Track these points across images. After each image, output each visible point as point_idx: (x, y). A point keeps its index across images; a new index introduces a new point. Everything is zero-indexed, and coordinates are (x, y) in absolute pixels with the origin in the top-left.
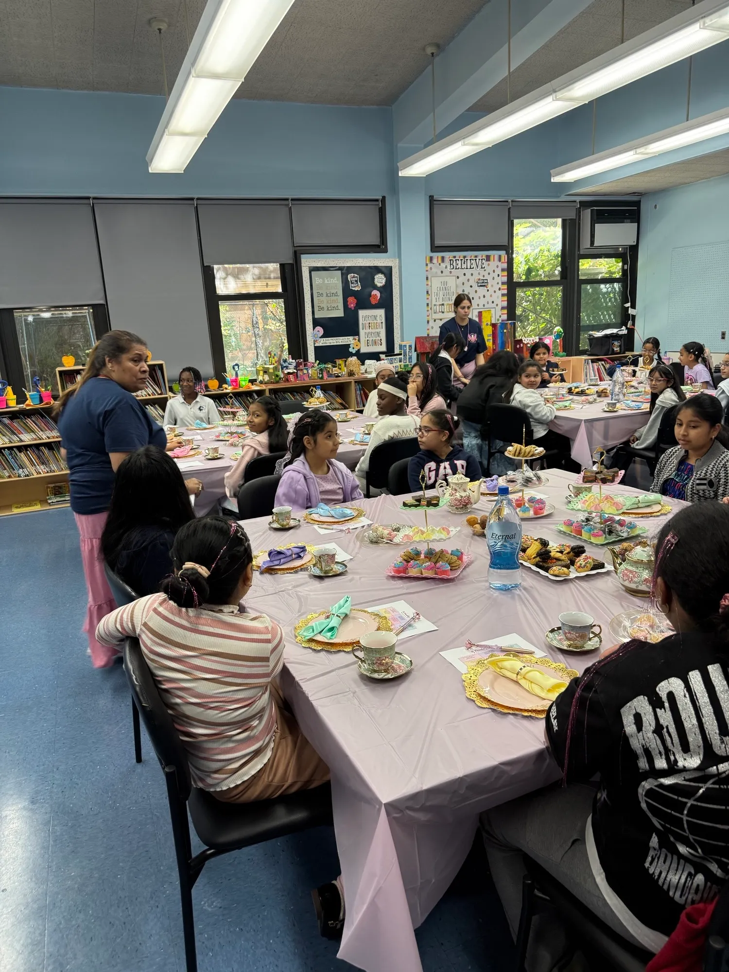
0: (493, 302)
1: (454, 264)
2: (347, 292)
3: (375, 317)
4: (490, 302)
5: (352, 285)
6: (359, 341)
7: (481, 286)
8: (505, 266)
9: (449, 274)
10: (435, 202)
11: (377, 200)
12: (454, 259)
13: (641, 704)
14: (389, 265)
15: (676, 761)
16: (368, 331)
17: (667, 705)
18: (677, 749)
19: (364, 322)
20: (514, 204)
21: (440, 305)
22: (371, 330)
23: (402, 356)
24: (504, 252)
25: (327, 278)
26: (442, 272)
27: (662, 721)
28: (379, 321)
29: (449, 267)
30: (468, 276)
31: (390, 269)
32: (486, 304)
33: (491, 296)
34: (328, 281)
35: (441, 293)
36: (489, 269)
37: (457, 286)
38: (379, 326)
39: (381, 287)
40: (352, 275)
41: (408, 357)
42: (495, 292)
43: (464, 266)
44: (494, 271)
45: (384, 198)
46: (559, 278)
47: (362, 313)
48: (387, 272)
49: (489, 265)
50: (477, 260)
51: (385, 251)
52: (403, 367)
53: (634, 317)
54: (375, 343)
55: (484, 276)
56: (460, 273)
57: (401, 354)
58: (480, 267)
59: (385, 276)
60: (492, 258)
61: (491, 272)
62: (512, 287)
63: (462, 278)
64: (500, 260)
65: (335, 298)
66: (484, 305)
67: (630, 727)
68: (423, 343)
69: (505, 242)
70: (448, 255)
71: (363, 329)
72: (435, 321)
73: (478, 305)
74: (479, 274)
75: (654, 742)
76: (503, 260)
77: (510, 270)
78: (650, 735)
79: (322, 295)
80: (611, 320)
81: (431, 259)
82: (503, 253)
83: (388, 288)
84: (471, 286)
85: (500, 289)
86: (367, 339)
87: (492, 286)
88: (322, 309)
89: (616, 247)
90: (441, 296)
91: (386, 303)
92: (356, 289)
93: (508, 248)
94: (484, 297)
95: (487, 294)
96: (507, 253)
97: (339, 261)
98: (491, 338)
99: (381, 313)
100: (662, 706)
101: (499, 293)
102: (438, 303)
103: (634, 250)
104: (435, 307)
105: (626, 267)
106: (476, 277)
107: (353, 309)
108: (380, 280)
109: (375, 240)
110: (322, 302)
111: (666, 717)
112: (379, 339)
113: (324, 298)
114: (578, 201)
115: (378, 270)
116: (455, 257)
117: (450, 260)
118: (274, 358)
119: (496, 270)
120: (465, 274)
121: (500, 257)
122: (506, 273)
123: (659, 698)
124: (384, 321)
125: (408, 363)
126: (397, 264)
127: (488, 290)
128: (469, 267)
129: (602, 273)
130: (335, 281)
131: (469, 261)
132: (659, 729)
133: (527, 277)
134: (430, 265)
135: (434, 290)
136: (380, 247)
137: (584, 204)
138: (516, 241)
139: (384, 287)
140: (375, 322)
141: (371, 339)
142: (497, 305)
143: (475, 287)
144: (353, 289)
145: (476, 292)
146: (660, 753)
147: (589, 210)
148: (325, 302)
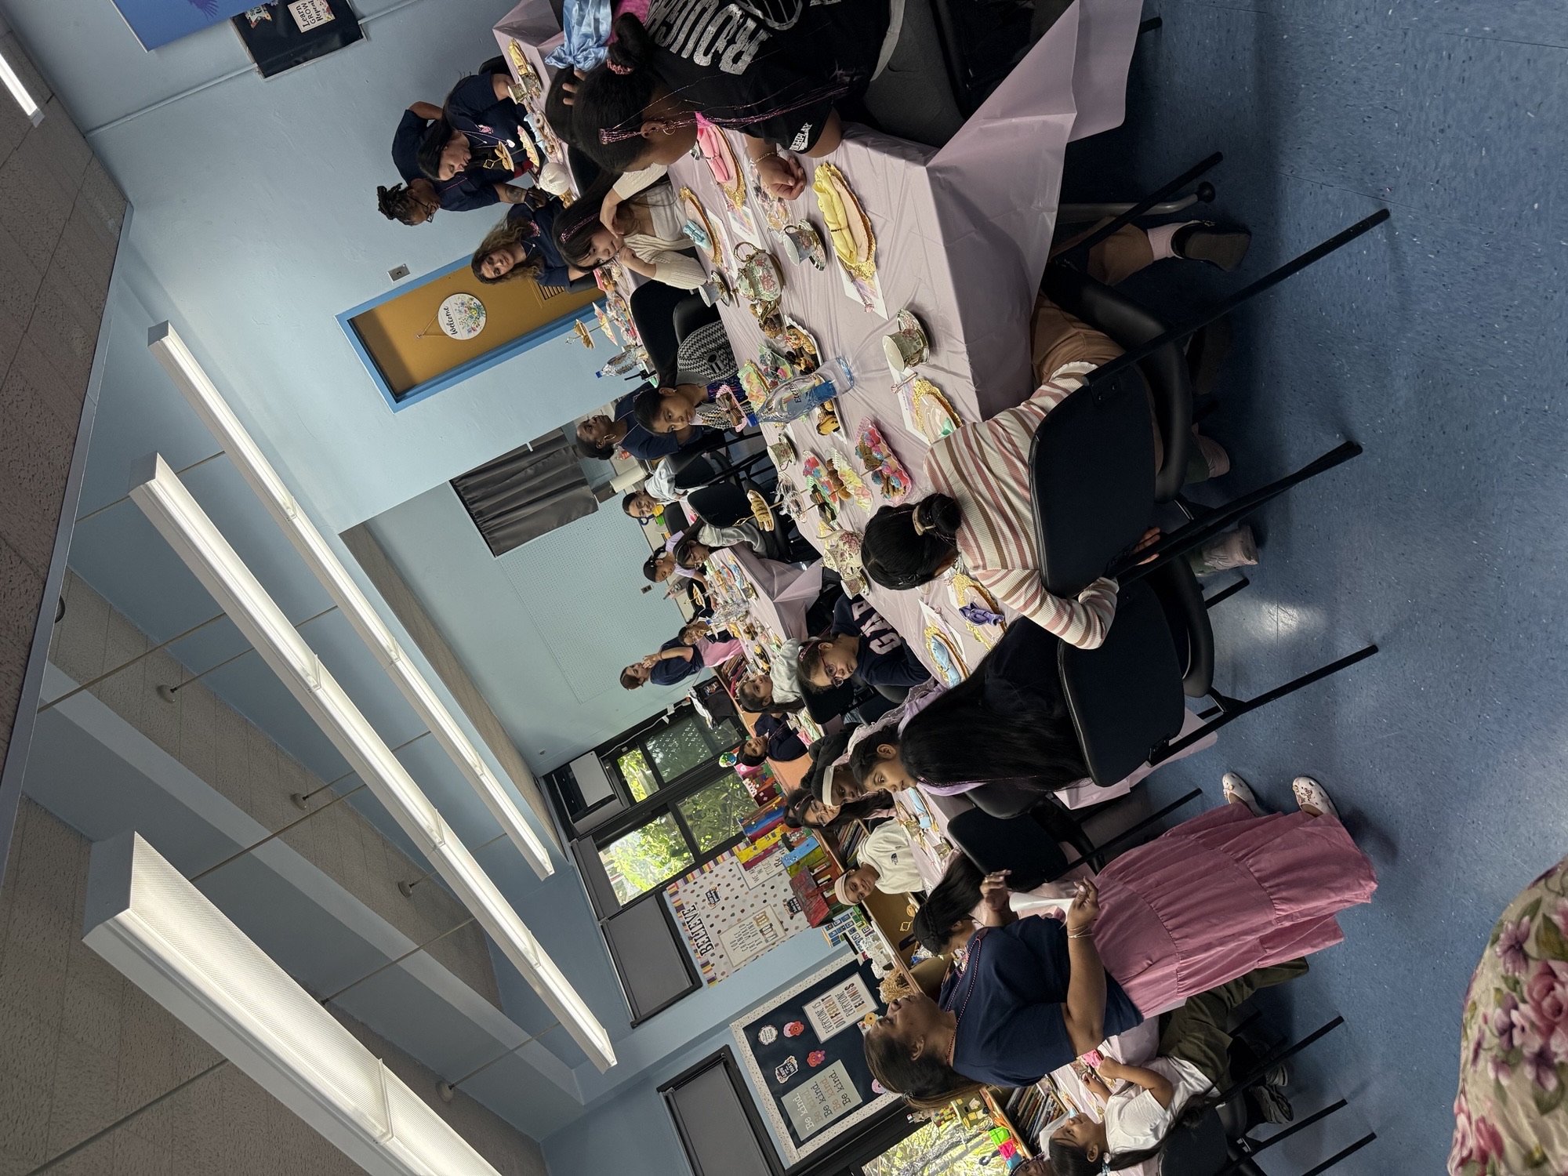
0: (731, 870)
1: (704, 947)
2: (806, 1073)
3: (820, 1014)
4: (732, 873)
5: (792, 1070)
6: (862, 1019)
7: (717, 897)
8: (680, 882)
9: (720, 945)
10: (638, 1016)
11: (667, 1098)
12: (699, 950)
13: (726, 66)
14: (742, 1033)
15: (741, 17)
16: (843, 1014)
17: (713, 51)
18: (733, 23)
19: (834, 1026)
20: (601, 915)
21: (764, 935)
22: (841, 1010)
23: (846, 931)
24: (664, 893)
25: (800, 1113)
26: (721, 957)
27: (725, 44)
28: (823, 1006)
29: (711, 951)
30: (712, 920)
31: (745, 1029)
32: (737, 877)
33: (724, 877)
34: (803, 1110)
35: (747, 942)
36: (692, 899)
37: (731, 927)
38: (829, 1001)
39: (777, 1029)
40: (778, 1078)
41: (843, 924)
42: (717, 876)
43: (702, 932)
44: (693, 892)
45: (659, 1090)
46: (669, 815)
47: (823, 1036)
48: (752, 1030)
49: (687, 903)
50: (688, 920)
51: (727, 1049)
52: (860, 923)
53: (675, 705)
54: (854, 994)
55: (704, 900)
56: (711, 933)
57: (845, 935)
58: (695, 912)
59: (759, 1031)
60: (677, 904)
61: (695, 894)
62: (701, 860)
63: (718, 926)
64: (676, 893)
65: (822, 1087)
66: (739, 879)
67: (746, 59)
68: (815, 912)
69: (653, 899)
70: (697, 961)
71: (844, 1022)
72: (787, 930)
73: (742, 886)
74: (703, 908)
75: (742, 38)
76: (675, 889)
77: (682, 875)
78: (739, 42)
79: (826, 1109)
80: (692, 728)
81: (711, 980)
82: (666, 894)
83: (774, 1018)
84: (723, 908)
85: (711, 872)
86: (855, 1009)
87: (711, 883)
88: (844, 1097)
89: (608, 774)
90: (752, 939)
91: (794, 1009)
92: (795, 1062)
93: (657, 892)
94: (728, 885)
95: (724, 883)
96: (664, 889)
97: (769, 1107)
98: (769, 834)
99: (810, 1009)
100: (716, 52)
101: (716, 870)
102: (763, 939)
103: (600, 751)
104: (769, 939)
105: (625, 749)
106: (709, 909)
107: (824, 1052)
108: (768, 1035)
109: (720, 1071)
110: (835, 1103)
111: (720, 44)
112: (845, 992)
113: (829, 1103)
114: (570, 844)
115: (755, 1044)
116: (696, 951)
117: (702, 954)
118: (942, 1114)
119: (689, 891)
120: (712, 926)
121: (672, 895)
122: (689, 876)
123: (713, 58)
124: (819, 999)
125: (852, 919)
126: (736, 1023)
127: (719, 885)
128: (701, 926)
129: (643, 772)
130: (799, 1099)
131: (693, 930)
132: (731, 41)
133: (685, 851)
134: (719, 977)
135: (748, 953)
136: (724, 1059)
137: (571, 834)
138: (647, 888)
139: (773, 1025)
140: (825, 1010)
141: (852, 1003)
142: (732, 863)
143: (722, 902)
144: (796, 1066)
145: (727, 899)
146: (745, 30)
147: (575, 825)
148: (833, 1098)
